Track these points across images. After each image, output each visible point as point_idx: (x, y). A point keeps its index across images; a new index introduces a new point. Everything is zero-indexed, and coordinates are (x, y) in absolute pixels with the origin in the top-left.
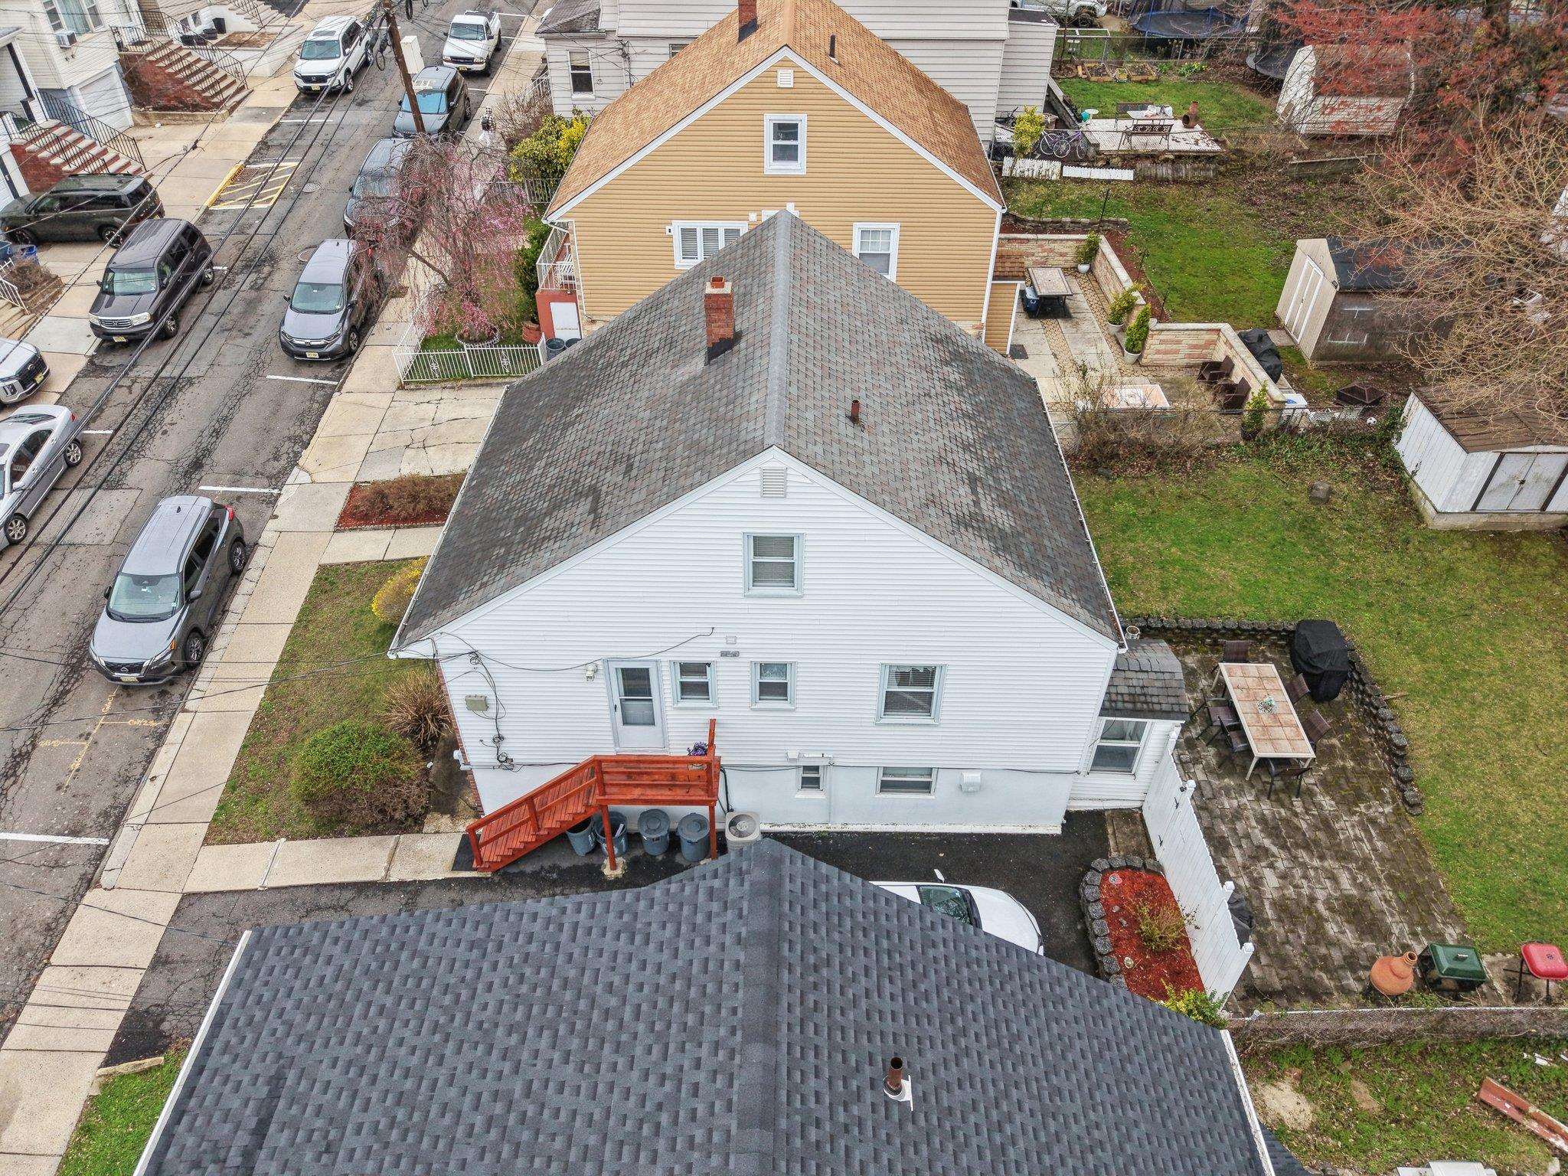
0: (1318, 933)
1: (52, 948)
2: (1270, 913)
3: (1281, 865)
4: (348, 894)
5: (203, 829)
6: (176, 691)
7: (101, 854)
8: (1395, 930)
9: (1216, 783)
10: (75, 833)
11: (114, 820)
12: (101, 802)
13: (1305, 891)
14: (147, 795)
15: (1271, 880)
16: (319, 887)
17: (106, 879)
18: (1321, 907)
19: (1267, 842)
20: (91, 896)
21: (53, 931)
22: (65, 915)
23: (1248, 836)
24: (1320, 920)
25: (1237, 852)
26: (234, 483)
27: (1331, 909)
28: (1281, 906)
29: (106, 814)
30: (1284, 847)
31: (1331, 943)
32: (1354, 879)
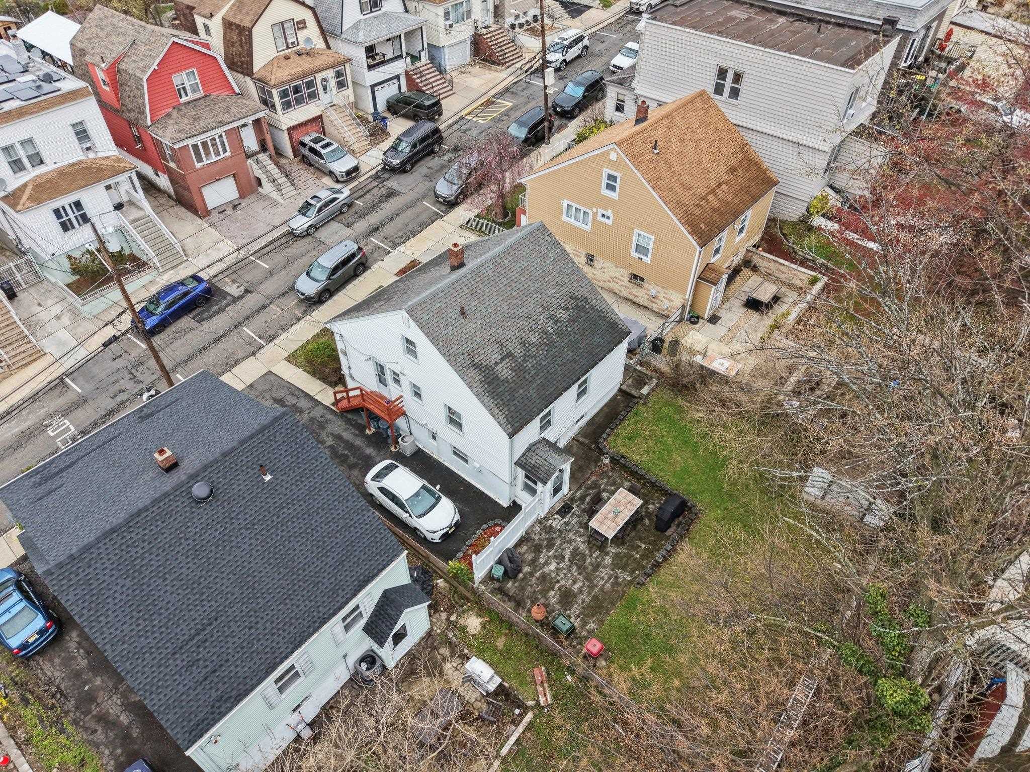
0: (544, 592)
1: (233, 367)
2: (538, 575)
3: (562, 565)
4: (302, 395)
5: (287, 354)
6: (314, 307)
7: (262, 347)
8: (573, 610)
9: (576, 527)
10: (260, 338)
11: (271, 339)
12: (272, 332)
13: (559, 578)
14: (284, 336)
15: (553, 566)
16: (298, 388)
17: (258, 355)
18: (557, 585)
19: (567, 557)
20: (252, 358)
21: (237, 362)
22: (242, 360)
23: (563, 550)
24: (552, 589)
25: (553, 551)
26: (382, 242)
27: (560, 589)
28: (544, 577)
29: (270, 336)
30: (571, 561)
31: (545, 597)
32: (582, 587)
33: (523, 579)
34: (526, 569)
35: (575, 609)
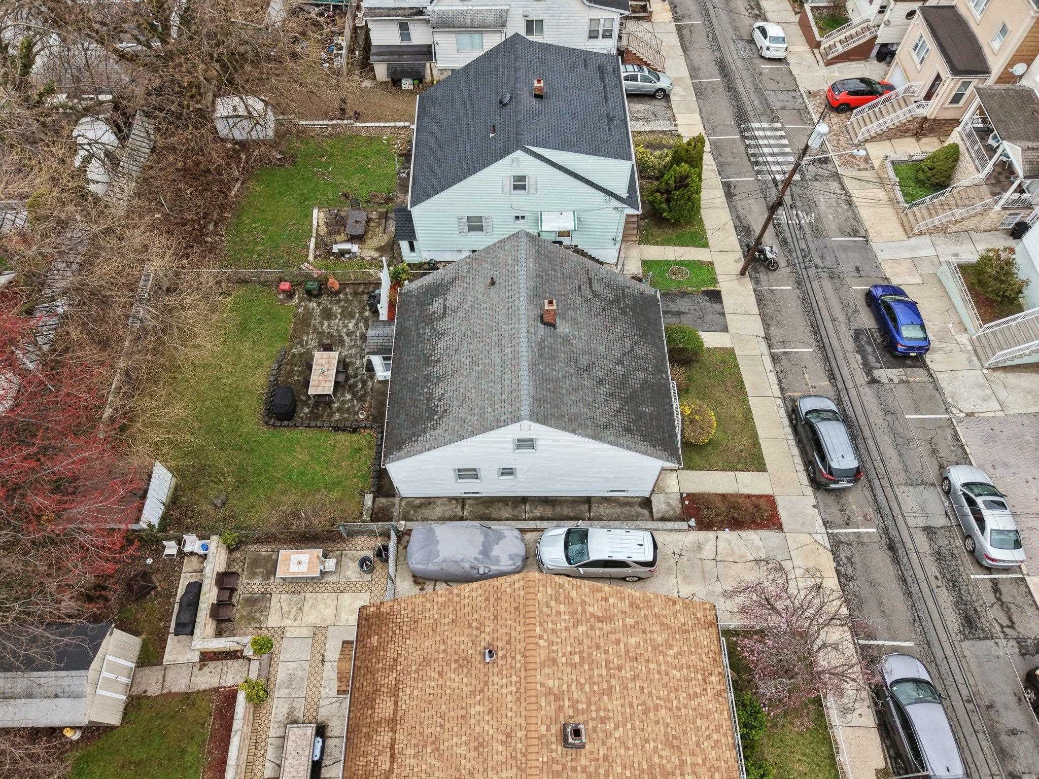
0: (344, 309)
1: (762, 319)
2: (357, 315)
3: (345, 330)
5: (738, 353)
7: (770, 346)
9: (354, 360)
10: (786, 352)
11: (775, 357)
12: (785, 363)
14: (769, 367)
15: (351, 326)
17: (761, 338)
18: (339, 317)
19: (345, 337)
20: (762, 335)
21: (766, 324)
22: (766, 329)
23: (351, 340)
24: (340, 314)
25: (358, 334)
26: (858, 536)
27: (336, 317)
29: (779, 359)
30: (341, 336)
31: (342, 307)
33: (364, 307)
34: (367, 314)
35: (317, 312)
